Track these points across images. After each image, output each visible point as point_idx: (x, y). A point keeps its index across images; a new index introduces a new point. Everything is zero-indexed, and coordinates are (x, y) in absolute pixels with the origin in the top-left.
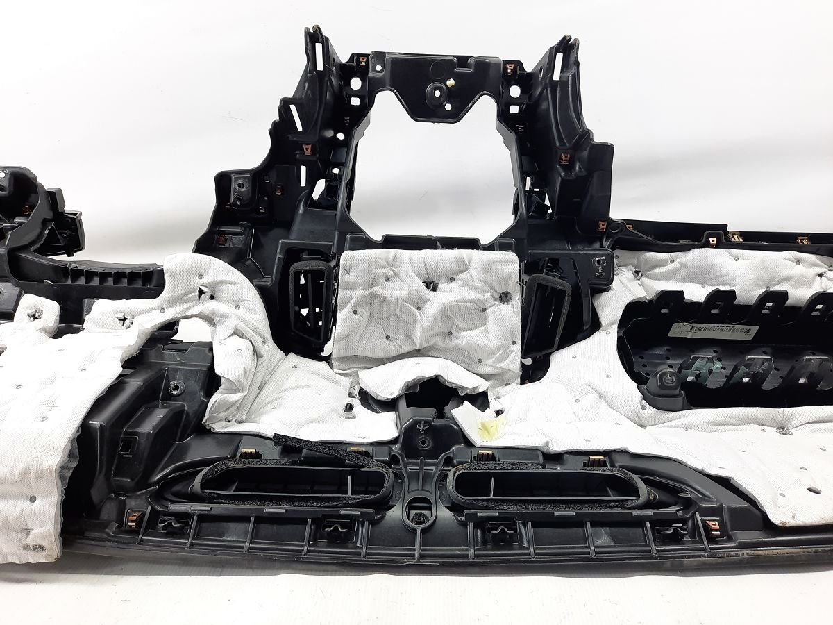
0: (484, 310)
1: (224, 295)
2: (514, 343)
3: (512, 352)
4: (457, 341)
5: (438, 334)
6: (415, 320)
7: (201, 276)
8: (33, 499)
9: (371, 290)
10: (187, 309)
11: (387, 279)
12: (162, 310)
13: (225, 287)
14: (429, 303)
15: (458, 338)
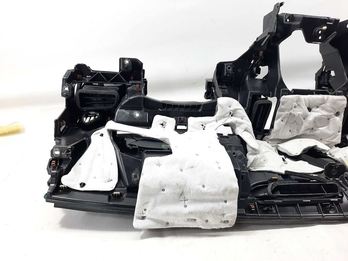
0: (329, 119)
1: (238, 114)
2: (339, 132)
3: (338, 135)
4: (316, 132)
5: (308, 129)
6: (302, 124)
7: (230, 107)
8: (226, 202)
9: (290, 111)
10: (226, 120)
11: (295, 107)
12: (217, 121)
13: (239, 111)
14: (309, 117)
15: (316, 130)
